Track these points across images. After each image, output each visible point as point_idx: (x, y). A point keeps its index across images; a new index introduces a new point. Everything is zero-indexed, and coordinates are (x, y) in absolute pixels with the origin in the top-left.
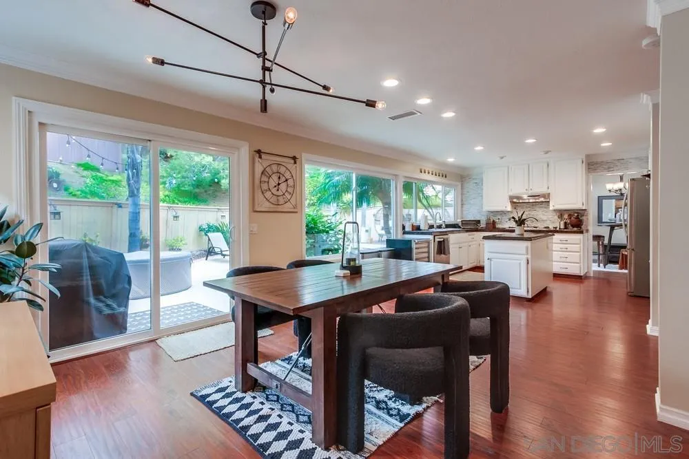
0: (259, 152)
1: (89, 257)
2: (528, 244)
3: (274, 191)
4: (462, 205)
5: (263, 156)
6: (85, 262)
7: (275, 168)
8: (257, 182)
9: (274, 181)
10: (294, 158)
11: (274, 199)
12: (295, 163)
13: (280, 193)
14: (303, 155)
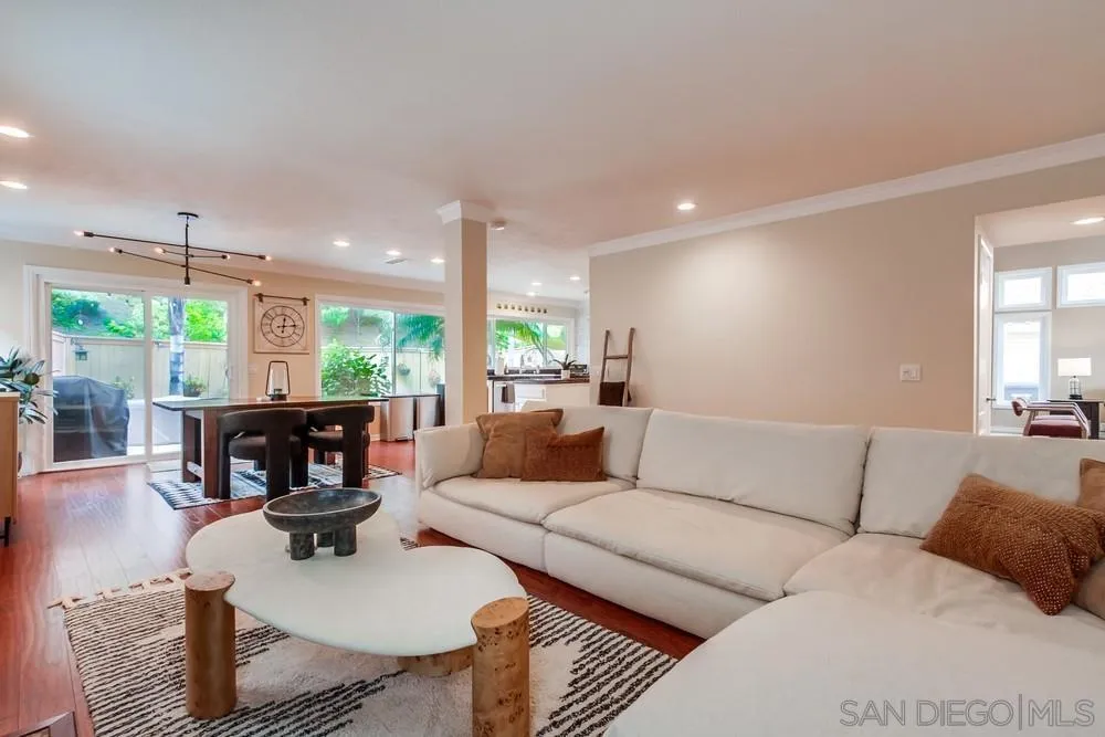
0: (260, 296)
1: (90, 390)
2: (544, 387)
3: (278, 332)
4: (576, 345)
5: (264, 299)
6: (87, 393)
7: (279, 311)
8: (258, 324)
9: (279, 321)
10: (305, 301)
11: (278, 341)
12: (305, 304)
13: (285, 334)
14: (317, 296)
